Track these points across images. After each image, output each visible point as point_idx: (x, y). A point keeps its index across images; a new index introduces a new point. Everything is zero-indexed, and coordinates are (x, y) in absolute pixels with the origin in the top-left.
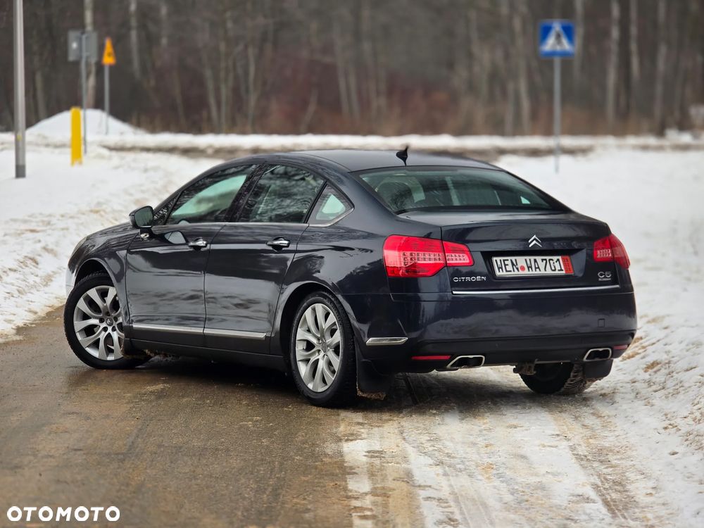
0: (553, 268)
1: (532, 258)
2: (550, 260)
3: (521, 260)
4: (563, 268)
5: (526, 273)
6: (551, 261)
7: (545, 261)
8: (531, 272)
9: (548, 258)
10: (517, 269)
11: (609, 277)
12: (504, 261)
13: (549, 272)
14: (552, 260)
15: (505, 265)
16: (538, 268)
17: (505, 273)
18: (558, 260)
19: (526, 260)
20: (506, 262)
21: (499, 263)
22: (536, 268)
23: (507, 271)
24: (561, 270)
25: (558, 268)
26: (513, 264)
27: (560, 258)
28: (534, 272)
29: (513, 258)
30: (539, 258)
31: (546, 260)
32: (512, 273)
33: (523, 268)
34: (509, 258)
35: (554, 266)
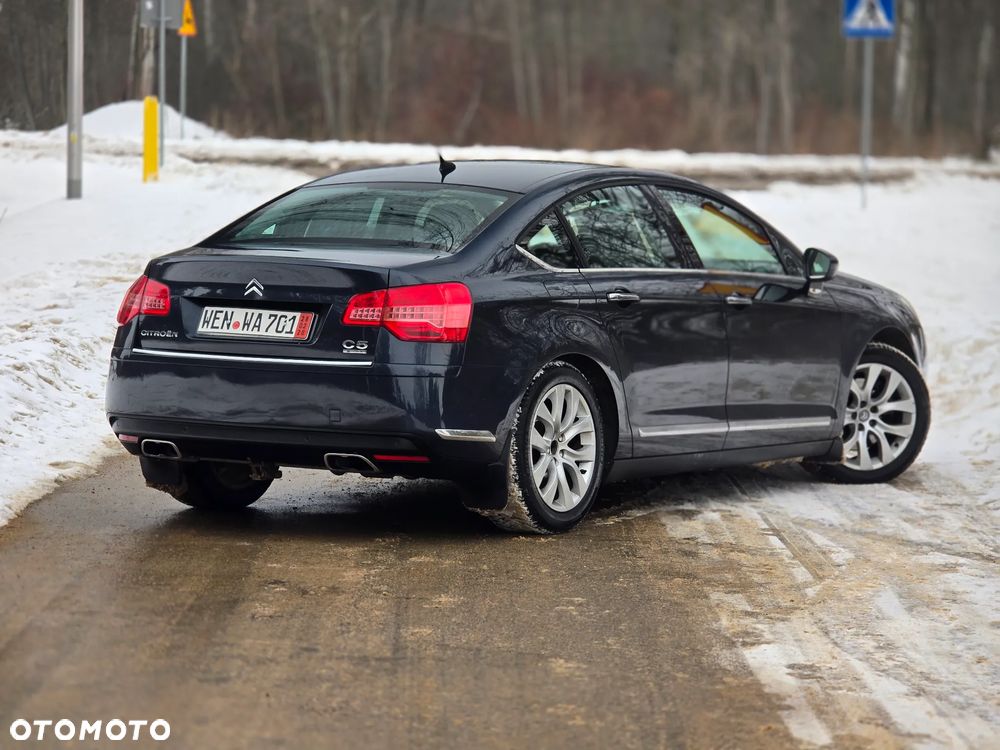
0: (280, 329)
1: (257, 312)
2: (282, 316)
3: (239, 314)
4: (294, 330)
5: (239, 332)
6: (283, 319)
7: (273, 318)
8: (245, 332)
9: (280, 313)
10: (228, 325)
11: (363, 348)
12: (217, 312)
13: (272, 333)
14: (286, 317)
15: (215, 318)
16: (259, 327)
17: (209, 330)
18: (294, 318)
19: (247, 314)
20: (218, 315)
21: (208, 315)
22: (255, 326)
23: (212, 327)
24: (291, 332)
25: (288, 329)
26: (226, 318)
27: (298, 315)
28: (250, 332)
29: (230, 310)
30: (266, 313)
31: (276, 316)
32: (219, 330)
33: (237, 325)
34: (224, 309)
35: (284, 325)
